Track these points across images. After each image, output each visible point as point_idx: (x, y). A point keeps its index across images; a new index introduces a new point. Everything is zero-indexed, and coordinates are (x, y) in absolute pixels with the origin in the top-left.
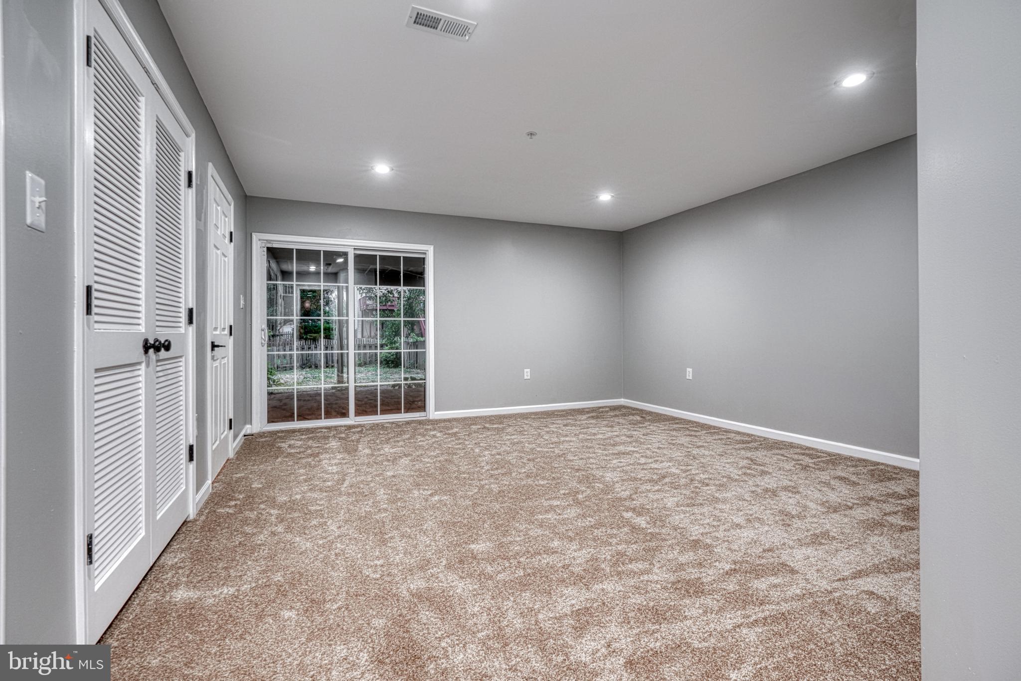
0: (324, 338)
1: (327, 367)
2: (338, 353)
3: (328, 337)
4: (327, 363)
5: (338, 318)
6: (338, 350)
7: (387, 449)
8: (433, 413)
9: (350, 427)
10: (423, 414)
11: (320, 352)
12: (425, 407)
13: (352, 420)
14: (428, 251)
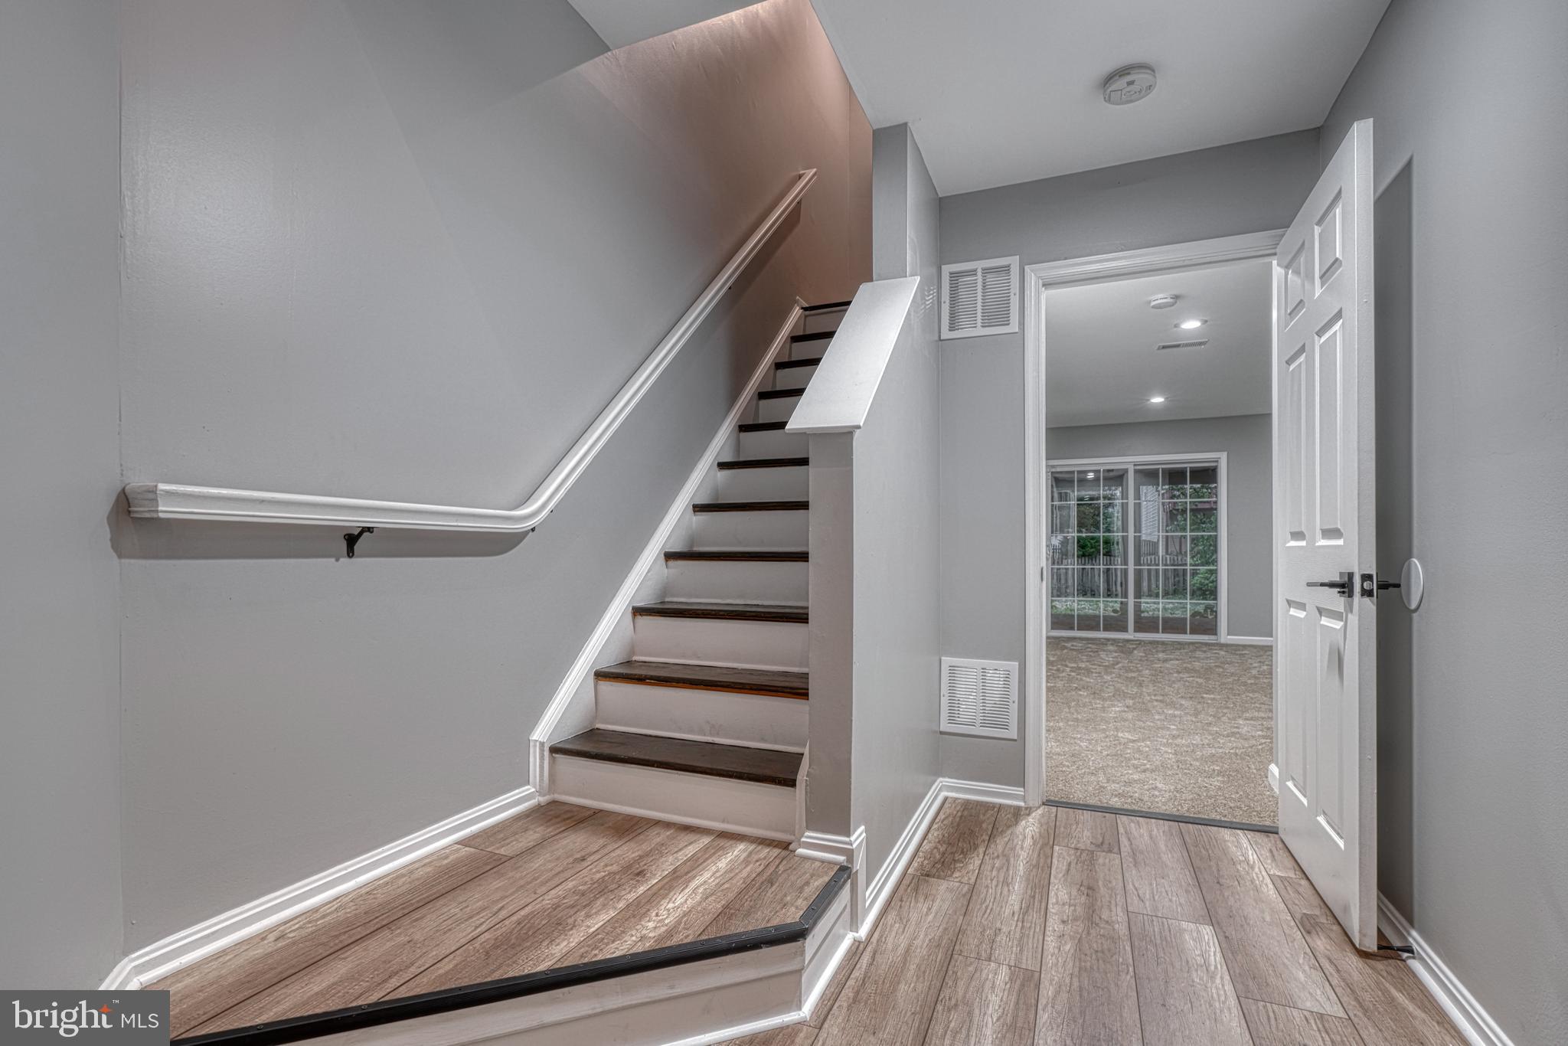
0: (1104, 555)
1: (1109, 596)
2: (1121, 569)
3: (1108, 554)
4: (1108, 590)
5: (1121, 534)
6: (1122, 565)
7: (1161, 655)
8: (1224, 636)
9: (1128, 641)
10: (1213, 637)
11: (1098, 567)
12: (1216, 630)
13: (1131, 635)
14: (1220, 458)
